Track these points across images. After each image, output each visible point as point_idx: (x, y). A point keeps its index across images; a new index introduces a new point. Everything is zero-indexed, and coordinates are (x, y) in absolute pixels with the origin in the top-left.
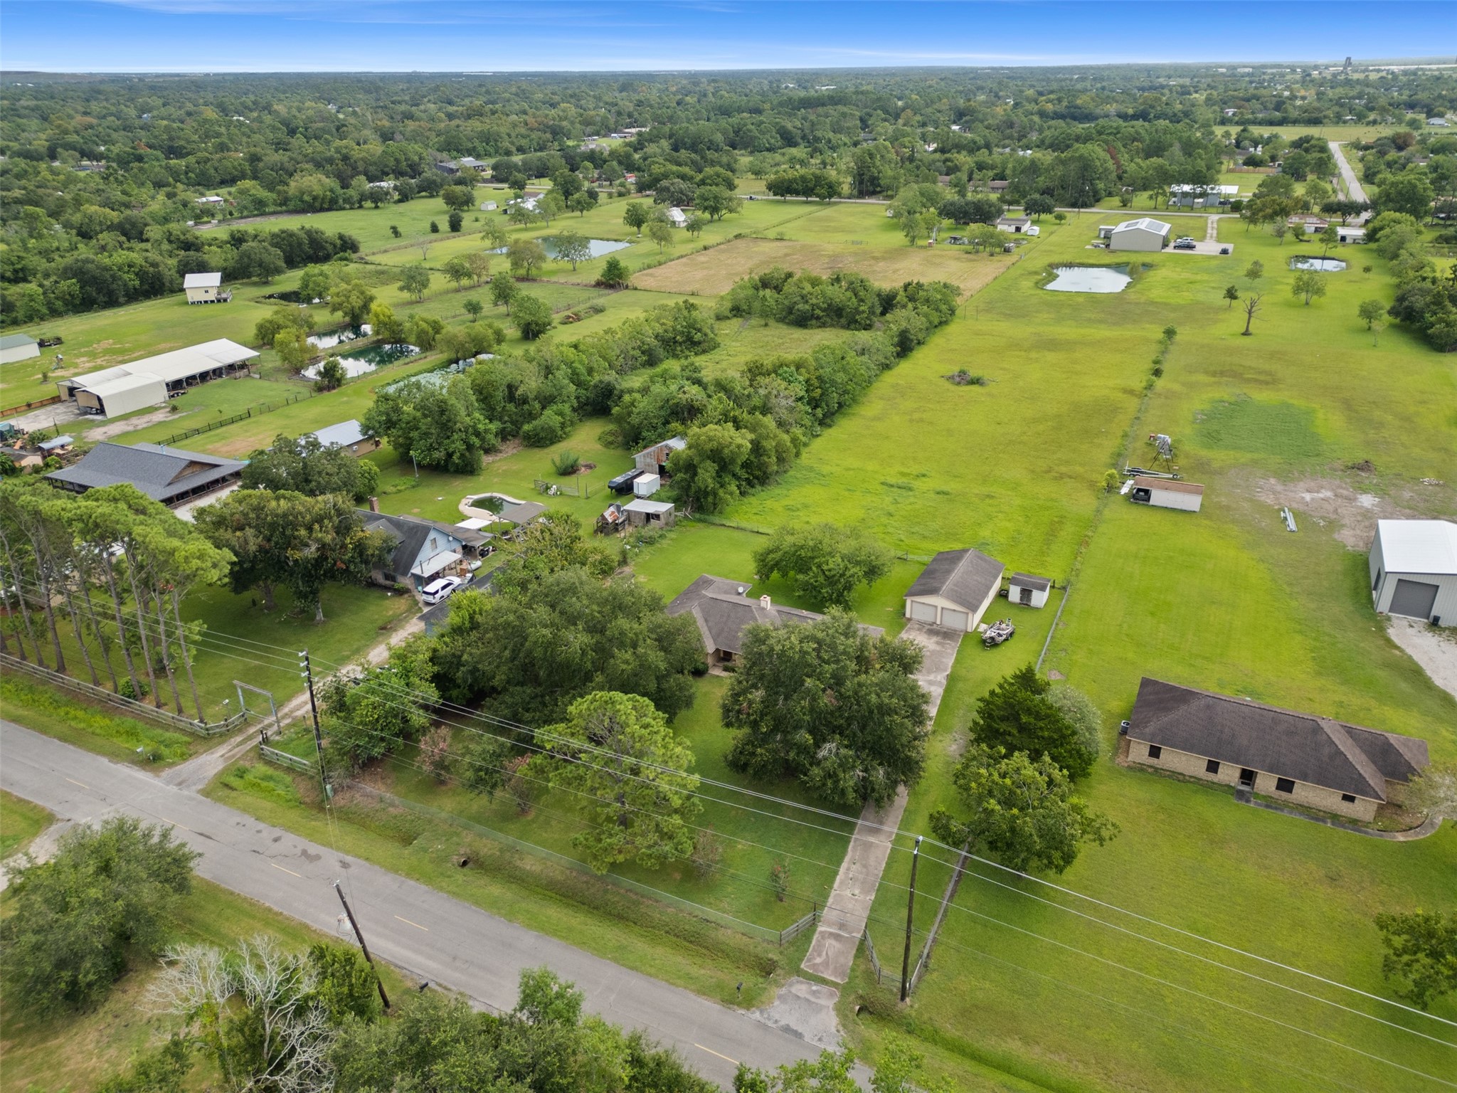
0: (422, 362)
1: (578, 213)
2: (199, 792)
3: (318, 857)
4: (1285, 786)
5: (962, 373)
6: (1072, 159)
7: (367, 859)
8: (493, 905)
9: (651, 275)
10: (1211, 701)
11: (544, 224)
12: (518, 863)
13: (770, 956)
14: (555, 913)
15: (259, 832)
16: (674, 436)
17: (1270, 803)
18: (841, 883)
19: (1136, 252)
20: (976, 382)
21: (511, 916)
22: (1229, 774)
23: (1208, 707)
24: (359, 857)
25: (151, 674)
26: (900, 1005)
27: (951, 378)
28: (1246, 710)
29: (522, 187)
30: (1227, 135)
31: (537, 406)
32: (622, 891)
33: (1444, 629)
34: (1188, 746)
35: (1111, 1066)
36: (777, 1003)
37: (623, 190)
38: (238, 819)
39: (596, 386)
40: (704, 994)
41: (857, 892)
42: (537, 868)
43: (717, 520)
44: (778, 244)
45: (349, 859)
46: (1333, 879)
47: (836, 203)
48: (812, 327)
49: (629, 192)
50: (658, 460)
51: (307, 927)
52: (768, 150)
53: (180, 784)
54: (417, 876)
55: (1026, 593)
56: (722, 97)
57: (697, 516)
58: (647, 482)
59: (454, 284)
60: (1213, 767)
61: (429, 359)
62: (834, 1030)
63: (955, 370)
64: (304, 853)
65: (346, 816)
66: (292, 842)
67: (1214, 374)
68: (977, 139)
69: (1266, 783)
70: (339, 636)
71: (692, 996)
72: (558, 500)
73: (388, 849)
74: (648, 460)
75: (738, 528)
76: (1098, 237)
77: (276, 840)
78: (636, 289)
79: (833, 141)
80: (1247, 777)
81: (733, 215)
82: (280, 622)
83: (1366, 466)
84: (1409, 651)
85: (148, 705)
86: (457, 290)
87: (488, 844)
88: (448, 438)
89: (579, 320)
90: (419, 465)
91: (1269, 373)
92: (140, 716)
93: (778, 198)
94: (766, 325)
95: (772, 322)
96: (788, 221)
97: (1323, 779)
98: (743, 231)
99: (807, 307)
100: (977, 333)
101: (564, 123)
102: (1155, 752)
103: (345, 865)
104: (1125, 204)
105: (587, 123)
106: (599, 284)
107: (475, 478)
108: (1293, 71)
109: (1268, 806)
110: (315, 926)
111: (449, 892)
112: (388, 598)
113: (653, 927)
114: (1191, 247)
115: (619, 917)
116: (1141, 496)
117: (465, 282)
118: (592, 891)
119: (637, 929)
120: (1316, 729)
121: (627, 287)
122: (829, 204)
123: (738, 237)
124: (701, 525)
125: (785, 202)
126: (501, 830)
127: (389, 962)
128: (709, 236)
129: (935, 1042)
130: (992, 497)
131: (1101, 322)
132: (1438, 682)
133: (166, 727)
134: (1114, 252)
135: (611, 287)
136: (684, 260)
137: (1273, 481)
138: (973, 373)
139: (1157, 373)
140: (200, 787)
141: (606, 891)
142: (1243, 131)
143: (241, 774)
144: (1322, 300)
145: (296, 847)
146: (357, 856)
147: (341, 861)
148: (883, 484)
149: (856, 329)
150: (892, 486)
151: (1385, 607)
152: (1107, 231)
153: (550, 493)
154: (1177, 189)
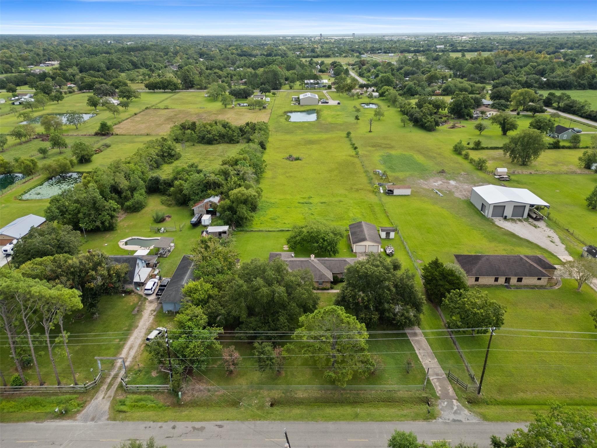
0: (32, 181)
1: (56, 102)
2: (108, 419)
3: (202, 429)
4: (520, 280)
5: (291, 156)
6: (270, 71)
7: (228, 420)
8: (302, 418)
9: (119, 128)
10: (487, 257)
11: (42, 108)
12: (296, 396)
13: (423, 395)
14: (329, 411)
15: (161, 427)
16: (210, 197)
17: (517, 287)
18: (422, 359)
19: (310, 105)
20: (297, 159)
21: (314, 419)
22: (502, 280)
23: (487, 259)
24: (224, 420)
25: (19, 369)
26: (479, 396)
27: (288, 159)
28: (499, 257)
29: (14, 91)
30: (306, 61)
31: (129, 192)
32: (348, 392)
33: (509, 219)
34: (488, 275)
35: (552, 389)
36: (442, 412)
37: (71, 90)
38: (144, 425)
39: (150, 180)
40: (416, 420)
41: (430, 360)
42: (305, 395)
43: (246, 229)
44: (166, 110)
45: (219, 423)
46: (552, 306)
47: (178, 92)
48: (215, 144)
49: (74, 91)
50: (206, 208)
52: (128, 70)
53: (93, 419)
54: (258, 418)
55: (388, 234)
56: (86, 47)
57: (239, 229)
58: (206, 219)
59: (18, 141)
60: (496, 280)
61: (35, 179)
62: (469, 414)
63: (287, 156)
64: (194, 428)
65: (195, 404)
66: (181, 426)
67: (373, 146)
68: (221, 64)
69: (514, 281)
70: (113, 322)
71: (412, 422)
72: (166, 235)
73: (232, 412)
74: (201, 209)
75: (259, 231)
76: (292, 100)
77: (174, 428)
78: (117, 135)
79: (157, 66)
80: (507, 280)
81: (137, 99)
82: (72, 323)
83: (443, 172)
84: (506, 228)
85: (33, 386)
86: (20, 144)
87: (277, 394)
88: (100, 214)
89: (101, 151)
90: (86, 230)
91: (389, 145)
92: (33, 393)
93: (152, 91)
94: (194, 145)
95: (196, 144)
96: (163, 101)
97: (531, 275)
98: (148, 106)
99: (211, 136)
100: (281, 140)
101: (12, 60)
102: (477, 279)
103: (220, 426)
104: (291, 88)
105: (24, 59)
106: (96, 134)
107: (115, 232)
108: (305, 38)
109: (517, 288)
111: (279, 420)
112: (124, 297)
113: (371, 402)
114: (327, 103)
115: (355, 402)
116: (390, 192)
117: (23, 139)
118: (336, 396)
119: (365, 405)
120: (521, 259)
121: (112, 134)
122: (175, 92)
123: (147, 108)
124: (243, 233)
125: (154, 92)
126: (276, 384)
128: (132, 109)
129: (498, 404)
130: (342, 201)
131: (321, 132)
132: (522, 236)
133: (55, 394)
134: (302, 106)
135: (104, 135)
136: (129, 120)
137: (422, 181)
138: (295, 156)
139: (356, 148)
140: (107, 417)
141: (342, 394)
142: (311, 60)
143: (123, 403)
144: (384, 118)
145: (187, 427)
146: (221, 420)
147: (216, 425)
148: (299, 203)
149: (234, 143)
150: (303, 203)
151: (490, 216)
152: (295, 98)
153: (161, 232)
154: (309, 81)
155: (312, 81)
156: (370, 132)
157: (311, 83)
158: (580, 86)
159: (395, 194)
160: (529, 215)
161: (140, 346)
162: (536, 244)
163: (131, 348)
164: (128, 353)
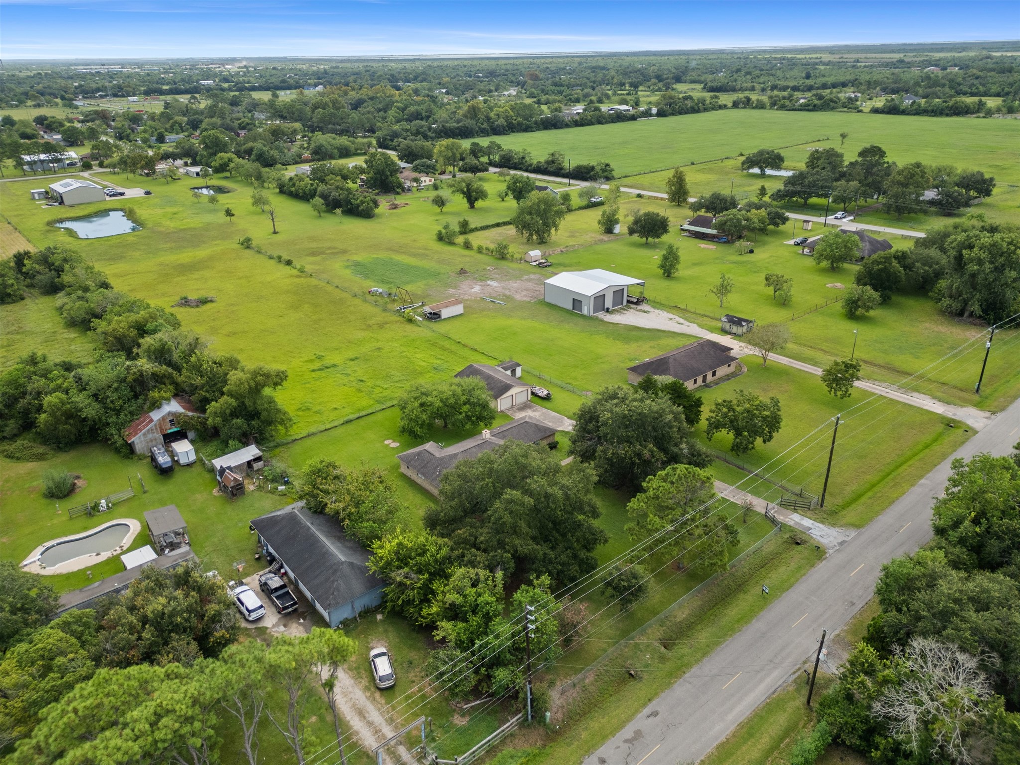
3: (638, 734)
4: (714, 374)
5: (184, 299)
7: (650, 700)
10: (672, 357)
12: (678, 619)
19: (89, 203)
20: (204, 302)
22: (700, 381)
23: (675, 360)
26: (824, 508)
27: (184, 305)
33: (611, 311)
36: (822, 542)
40: (813, 566)
43: (284, 440)
45: (646, 711)
50: (161, 430)
51: (722, 744)
54: (679, 673)
55: (514, 372)
57: (270, 445)
60: (695, 382)
63: (176, 300)
64: (628, 741)
66: (608, 751)
67: (312, 255)
69: (709, 377)
74: (150, 436)
75: (309, 436)
77: (602, 761)
80: (704, 378)
83: (463, 272)
84: (621, 322)
91: (334, 248)
97: (723, 363)
103: (655, 714)
109: (716, 384)
110: (723, 738)
114: (122, 194)
116: (434, 316)
124: (282, 449)
127: (769, 697)
132: (647, 327)
138: (192, 297)
139: (289, 263)
144: (272, 206)
145: (618, 747)
146: (645, 705)
147: (648, 717)
148: (314, 370)
149: (14, 302)
150: (320, 369)
151: (591, 313)
152: (39, 194)
153: (101, 509)
154: (35, 158)
155: (43, 157)
156: (275, 232)
157: (42, 162)
158: (482, 132)
159: (443, 317)
160: (628, 302)
161: (374, 699)
162: (669, 332)
163: (361, 713)
164: (370, 724)
